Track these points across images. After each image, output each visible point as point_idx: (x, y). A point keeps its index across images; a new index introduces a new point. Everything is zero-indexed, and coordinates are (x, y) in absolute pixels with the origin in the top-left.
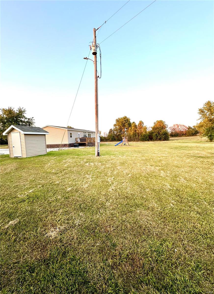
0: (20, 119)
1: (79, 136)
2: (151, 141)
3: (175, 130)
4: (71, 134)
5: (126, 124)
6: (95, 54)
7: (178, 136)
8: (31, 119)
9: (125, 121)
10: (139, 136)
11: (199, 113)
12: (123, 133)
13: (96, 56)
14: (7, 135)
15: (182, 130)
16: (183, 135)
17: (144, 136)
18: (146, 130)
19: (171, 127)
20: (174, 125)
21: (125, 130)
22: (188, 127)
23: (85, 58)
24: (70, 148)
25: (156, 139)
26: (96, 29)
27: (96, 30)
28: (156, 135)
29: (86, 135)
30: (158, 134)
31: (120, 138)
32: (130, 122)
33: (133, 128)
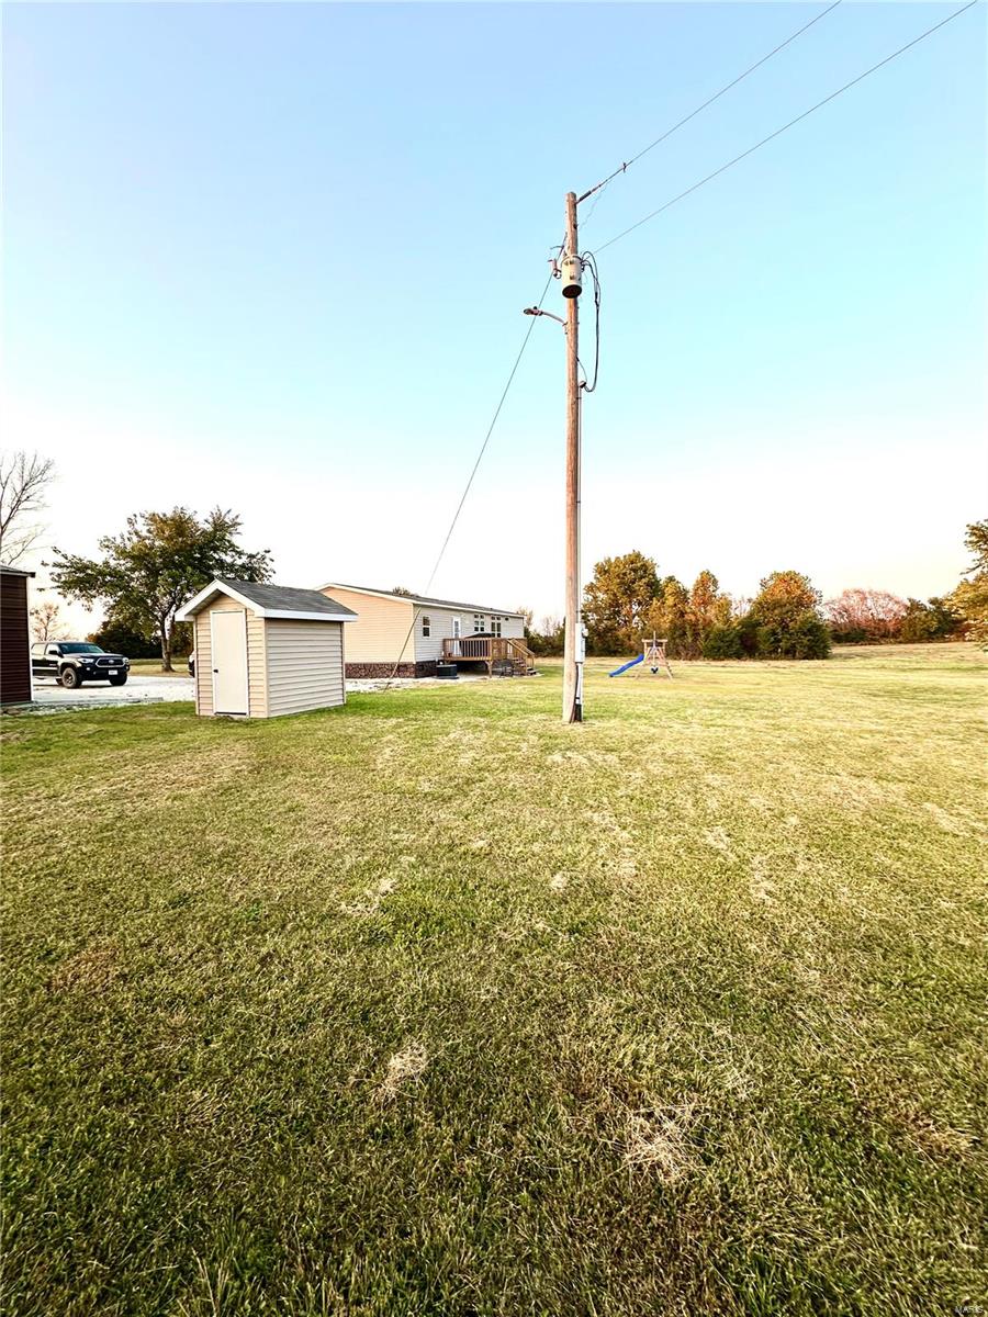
0: (217, 557)
1: (457, 630)
2: (750, 657)
3: (849, 616)
4: (426, 621)
5: (640, 586)
6: (572, 292)
7: (862, 639)
8: (259, 556)
9: (635, 570)
10: (696, 635)
11: (970, 542)
12: (625, 622)
13: (576, 303)
14: (191, 619)
15: (881, 616)
16: (884, 636)
17: (722, 635)
18: (728, 612)
19: (833, 602)
20: (846, 595)
21: (634, 612)
22: (909, 604)
23: (529, 312)
24: (421, 680)
25: (770, 653)
26: (578, 198)
27: (581, 199)
28: (774, 633)
29: (482, 629)
30: (779, 630)
31: (611, 643)
32: (654, 575)
33: (670, 601)
